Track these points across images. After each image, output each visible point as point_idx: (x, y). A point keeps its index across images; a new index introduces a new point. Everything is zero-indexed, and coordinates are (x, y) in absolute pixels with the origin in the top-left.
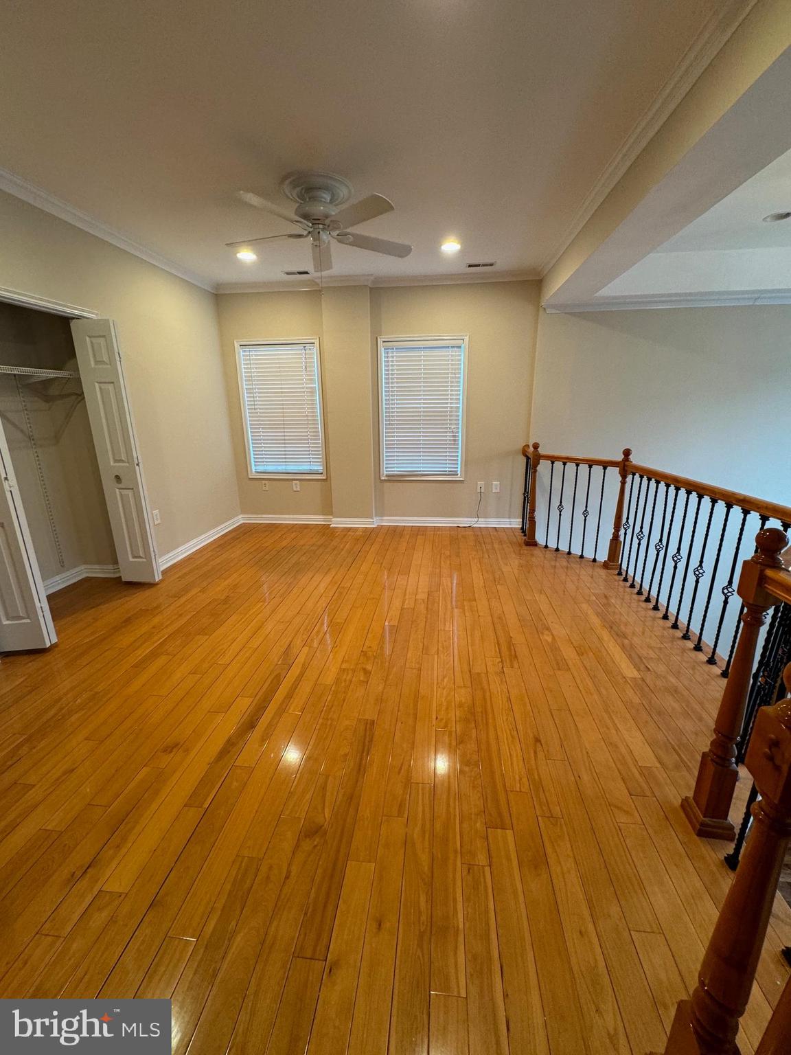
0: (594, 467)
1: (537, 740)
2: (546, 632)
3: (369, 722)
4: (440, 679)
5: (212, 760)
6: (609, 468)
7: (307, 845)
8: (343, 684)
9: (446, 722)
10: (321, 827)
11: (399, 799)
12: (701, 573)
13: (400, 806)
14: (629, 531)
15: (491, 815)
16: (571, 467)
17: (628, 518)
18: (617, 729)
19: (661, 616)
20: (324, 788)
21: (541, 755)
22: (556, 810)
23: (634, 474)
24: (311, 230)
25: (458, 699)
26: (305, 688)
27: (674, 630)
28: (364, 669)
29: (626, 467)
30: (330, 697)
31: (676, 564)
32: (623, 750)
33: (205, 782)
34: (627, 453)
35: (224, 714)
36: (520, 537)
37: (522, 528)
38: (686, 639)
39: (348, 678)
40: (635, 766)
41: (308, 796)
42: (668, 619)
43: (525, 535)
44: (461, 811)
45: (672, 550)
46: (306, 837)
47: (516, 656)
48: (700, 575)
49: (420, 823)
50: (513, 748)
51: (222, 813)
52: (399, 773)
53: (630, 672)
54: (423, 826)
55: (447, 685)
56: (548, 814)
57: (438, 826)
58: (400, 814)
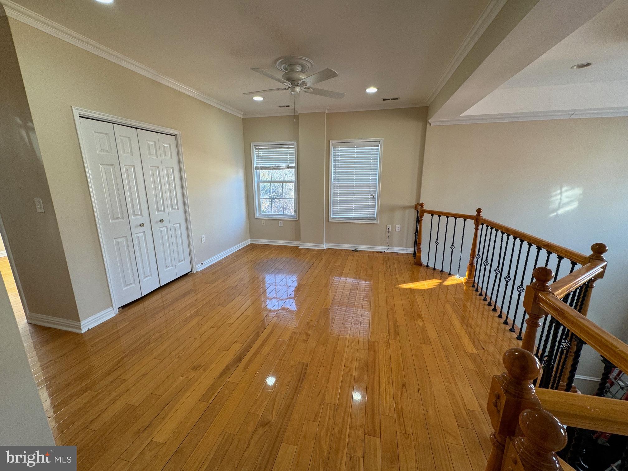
0: (458, 219)
1: (404, 386)
2: (420, 320)
3: (305, 364)
4: (350, 343)
5: (217, 376)
6: (467, 220)
7: (260, 431)
8: (293, 341)
9: (350, 369)
10: (270, 422)
11: (316, 411)
12: (522, 290)
13: (316, 415)
14: (480, 260)
15: (368, 427)
16: (443, 218)
17: (479, 252)
18: (456, 385)
19: (498, 315)
20: (274, 400)
21: (405, 395)
22: (409, 430)
23: (483, 225)
24: (291, 86)
25: (359, 356)
26: (272, 341)
27: (505, 325)
28: (307, 333)
29: (478, 220)
30: (285, 348)
31: (507, 283)
32: (458, 398)
33: (212, 389)
34: (479, 211)
35: (226, 351)
36: (412, 259)
37: (414, 254)
38: (512, 332)
39: (297, 338)
40: (464, 408)
41: (265, 403)
42: (502, 318)
43: (415, 259)
44: (351, 422)
45: (505, 274)
46: (261, 426)
47: (398, 333)
48: (521, 291)
49: (326, 426)
50: (388, 389)
51: (218, 406)
52: (318, 396)
53: (471, 349)
54: (328, 428)
55: (353, 347)
56: (403, 432)
57: (336, 430)
58: (315, 420)
